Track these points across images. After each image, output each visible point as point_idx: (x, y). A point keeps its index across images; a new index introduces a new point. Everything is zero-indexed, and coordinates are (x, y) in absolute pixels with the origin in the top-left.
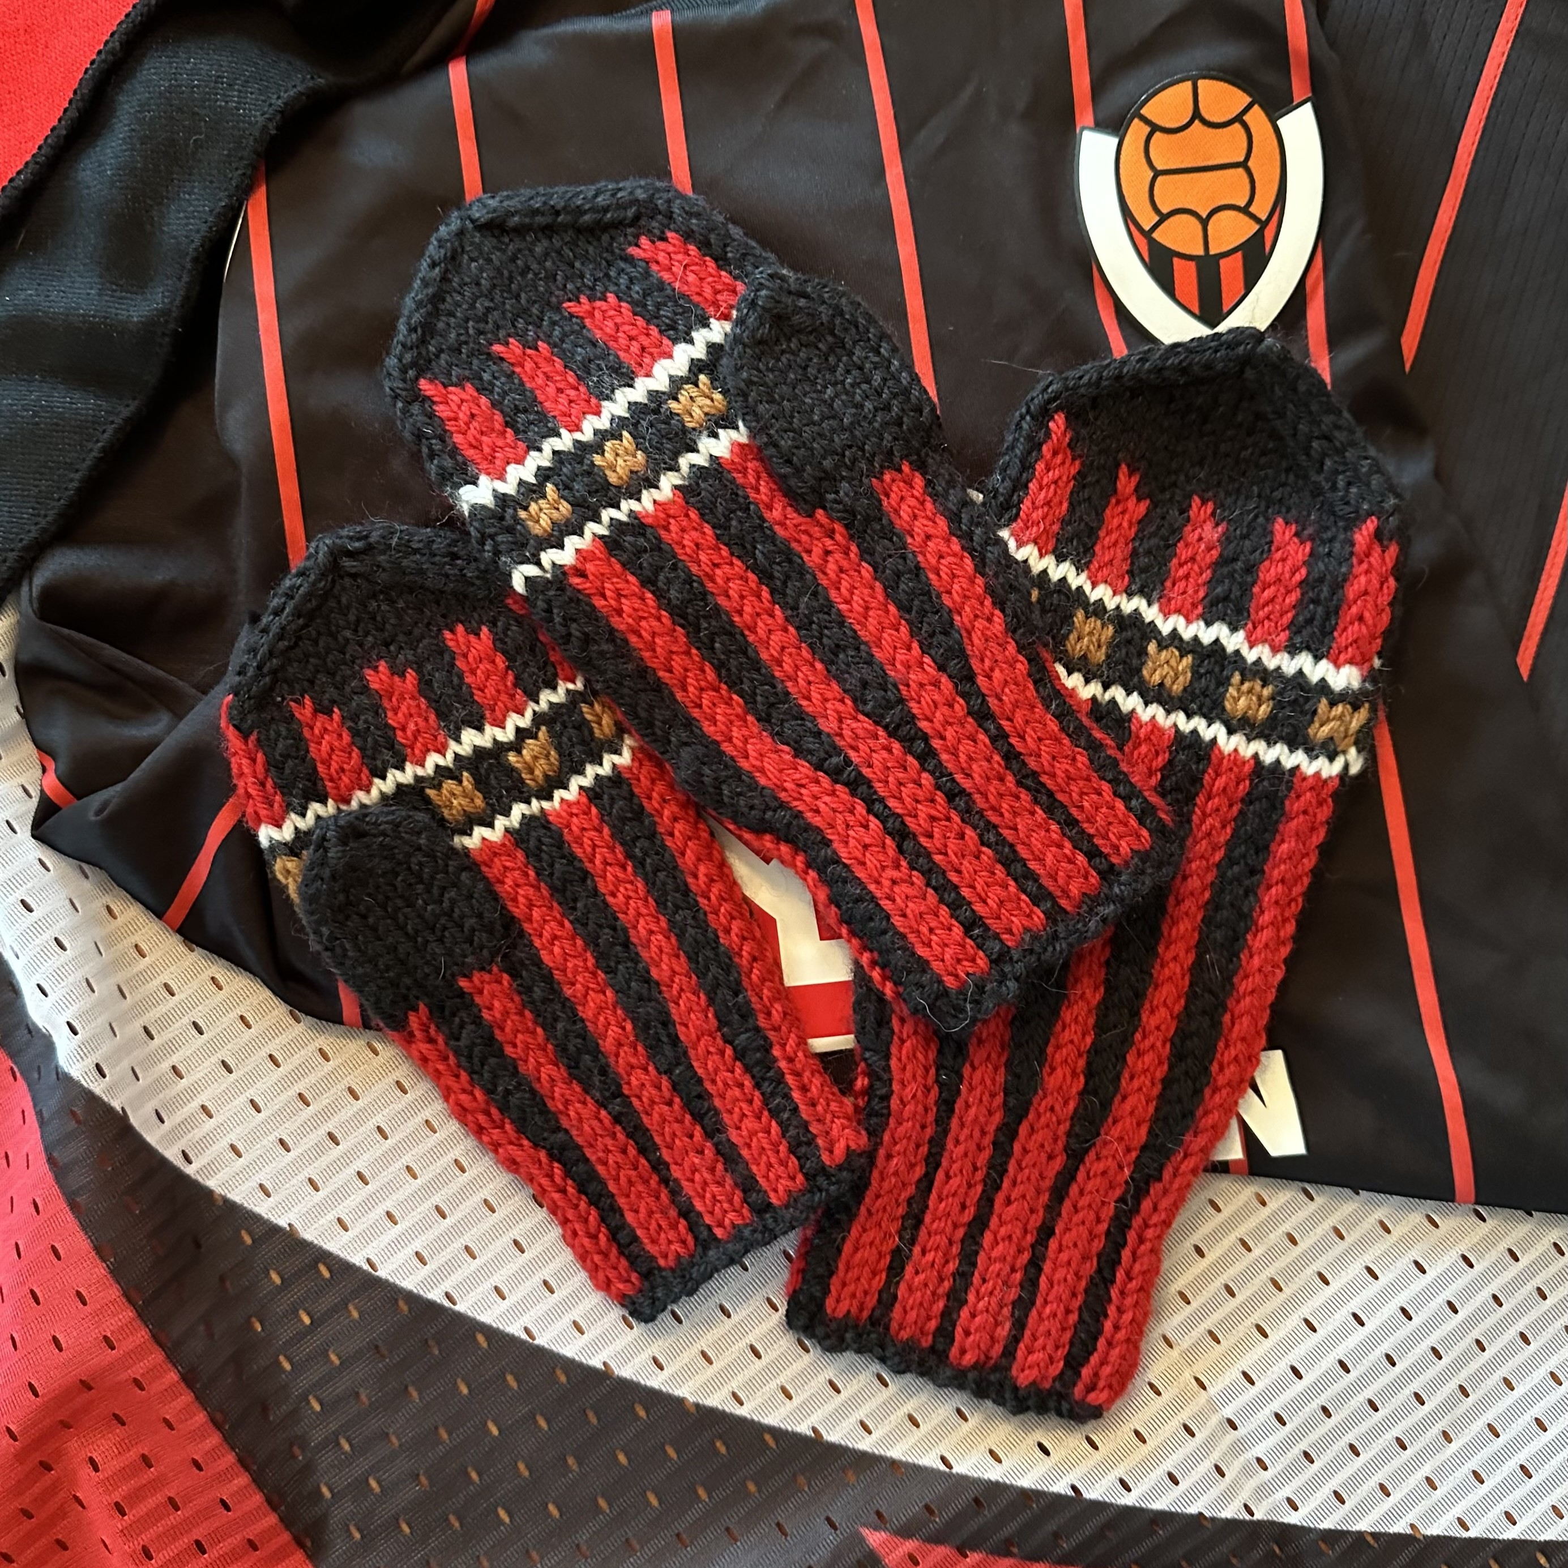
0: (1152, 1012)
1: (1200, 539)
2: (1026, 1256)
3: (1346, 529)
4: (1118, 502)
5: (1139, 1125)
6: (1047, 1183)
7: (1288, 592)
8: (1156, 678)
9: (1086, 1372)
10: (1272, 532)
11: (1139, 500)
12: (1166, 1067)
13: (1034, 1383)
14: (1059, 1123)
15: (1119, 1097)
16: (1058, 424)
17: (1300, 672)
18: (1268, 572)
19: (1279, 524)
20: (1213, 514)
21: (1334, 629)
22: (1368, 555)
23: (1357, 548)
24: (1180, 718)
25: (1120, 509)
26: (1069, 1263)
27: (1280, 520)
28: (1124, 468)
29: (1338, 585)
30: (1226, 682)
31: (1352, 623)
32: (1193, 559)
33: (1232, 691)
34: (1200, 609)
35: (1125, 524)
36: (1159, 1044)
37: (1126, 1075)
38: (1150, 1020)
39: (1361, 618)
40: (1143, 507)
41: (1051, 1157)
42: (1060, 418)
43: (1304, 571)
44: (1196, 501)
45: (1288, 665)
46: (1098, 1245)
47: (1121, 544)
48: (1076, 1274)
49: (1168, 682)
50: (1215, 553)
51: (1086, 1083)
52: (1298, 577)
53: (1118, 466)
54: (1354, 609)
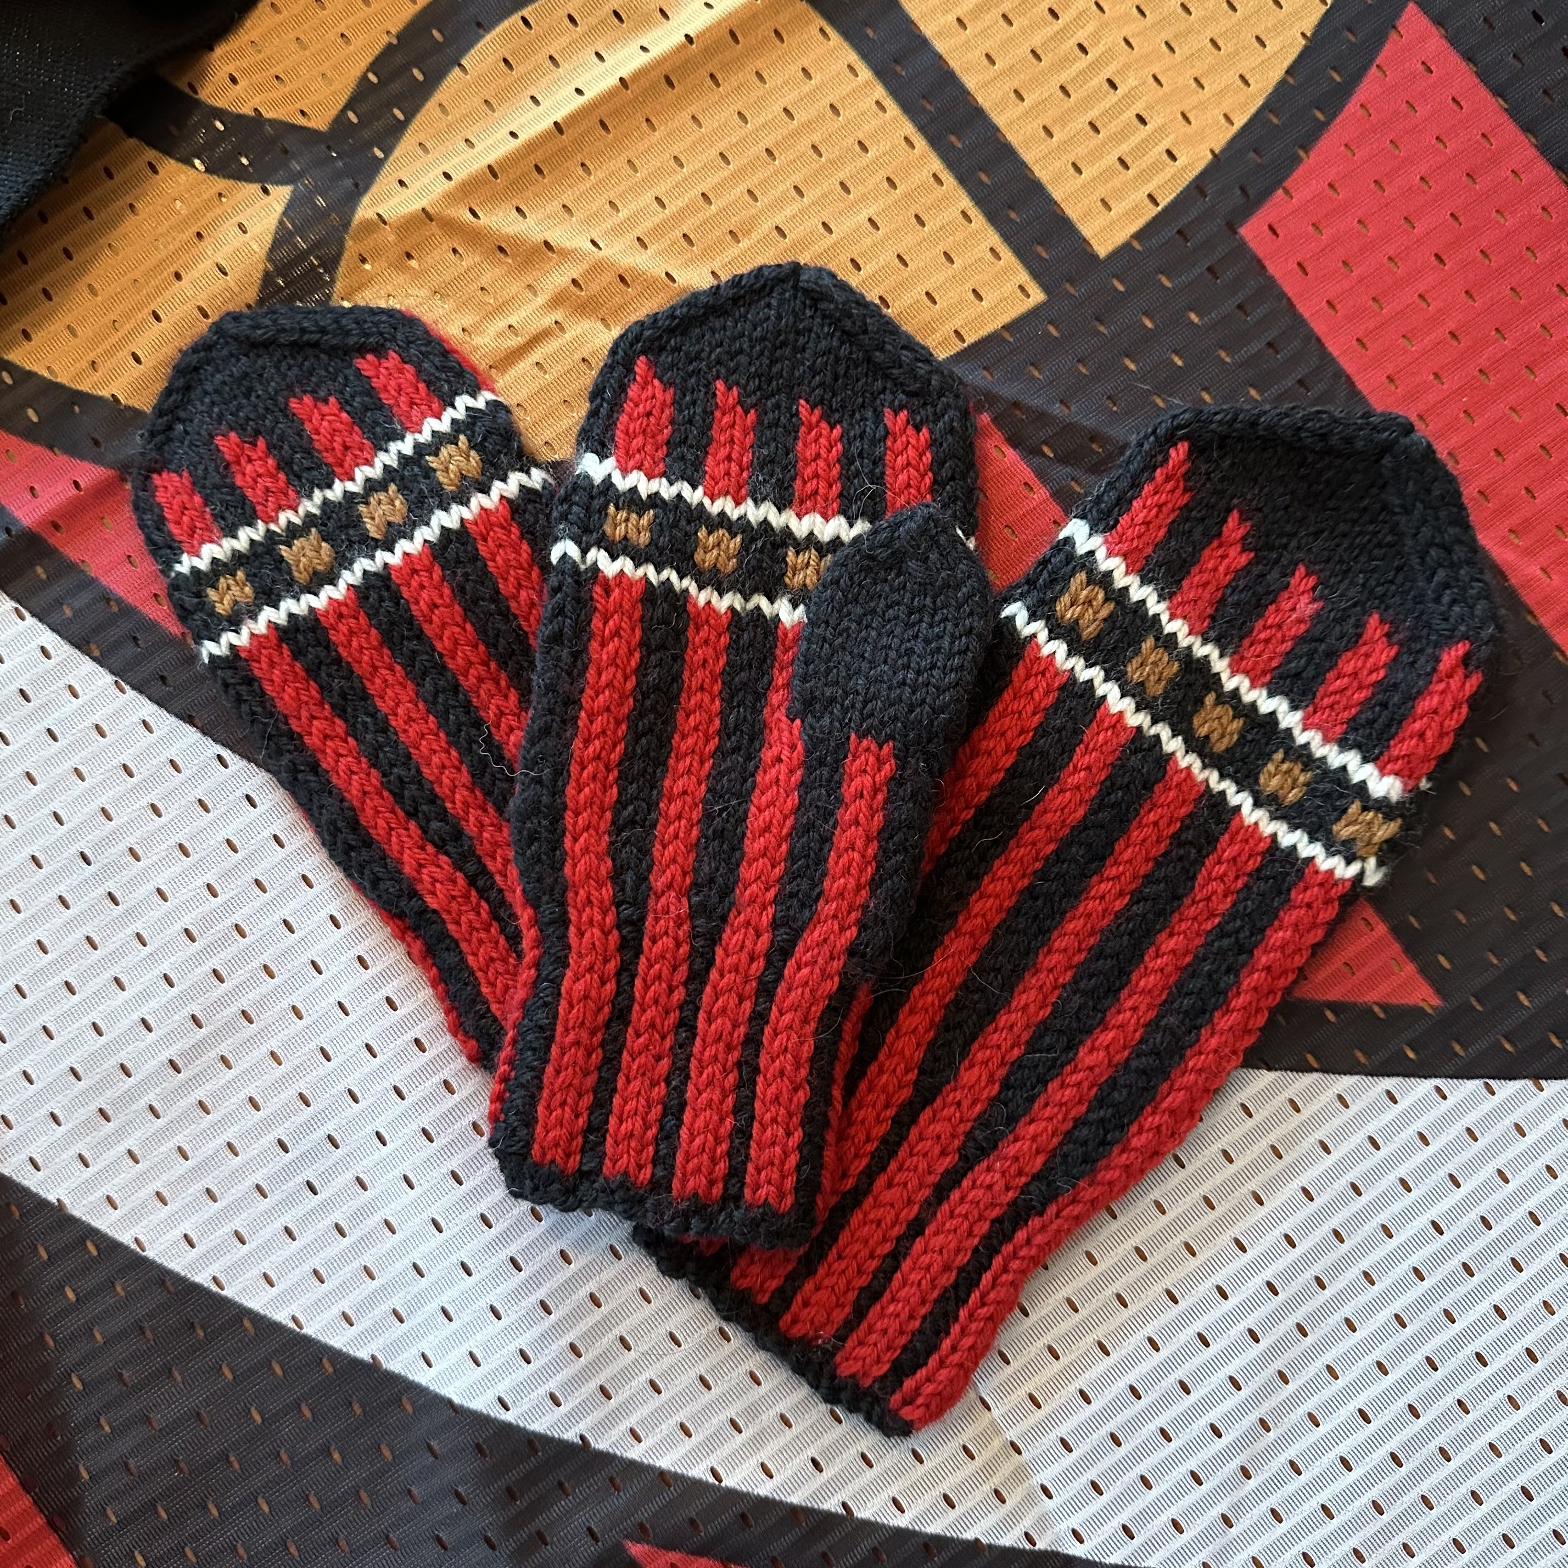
0: (1091, 1051)
1: (1293, 609)
2: (888, 1247)
3: (1436, 645)
4: (1220, 546)
5: (1038, 1152)
6: (933, 1179)
7: (1360, 688)
8: (1203, 731)
9: (909, 1384)
10: (1364, 625)
11: (1243, 551)
12: (1084, 1108)
13: (853, 1376)
14: (961, 1121)
15: (1028, 1119)
16: (1178, 453)
17: (1344, 768)
18: (1348, 664)
19: (1374, 620)
20: (1314, 589)
21: (1393, 738)
22: (1450, 676)
23: (1441, 667)
24: (1214, 776)
25: (1220, 552)
26: (928, 1268)
27: (1376, 616)
28: (1235, 514)
29: (1412, 697)
30: (1268, 757)
31: (1411, 737)
32: (1279, 626)
33: (1271, 767)
34: (1268, 677)
35: (1222, 569)
36: (1086, 1085)
37: (1041, 1100)
38: (1086, 1057)
39: (1421, 735)
40: (1244, 559)
41: (944, 1153)
42: (1183, 447)
43: (1382, 673)
44: (1302, 570)
45: (1335, 757)
46: (962, 1259)
47: (1211, 588)
48: (932, 1280)
49: (1215, 736)
50: (1303, 627)
51: (1000, 1093)
52: (1374, 677)
53: (1229, 511)
54: (1417, 725)
